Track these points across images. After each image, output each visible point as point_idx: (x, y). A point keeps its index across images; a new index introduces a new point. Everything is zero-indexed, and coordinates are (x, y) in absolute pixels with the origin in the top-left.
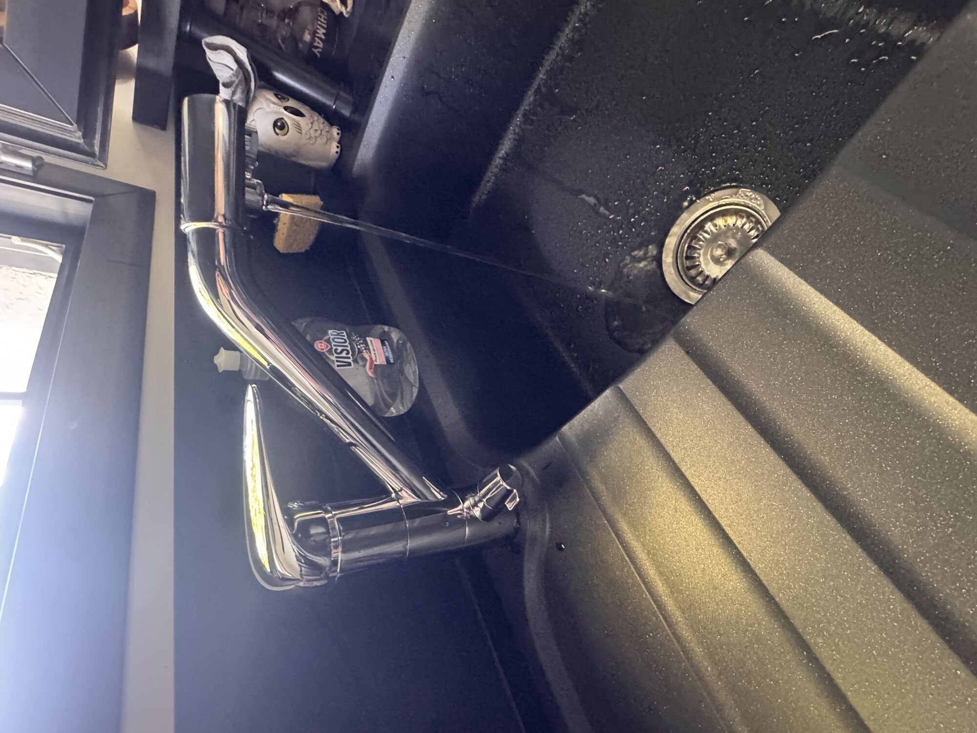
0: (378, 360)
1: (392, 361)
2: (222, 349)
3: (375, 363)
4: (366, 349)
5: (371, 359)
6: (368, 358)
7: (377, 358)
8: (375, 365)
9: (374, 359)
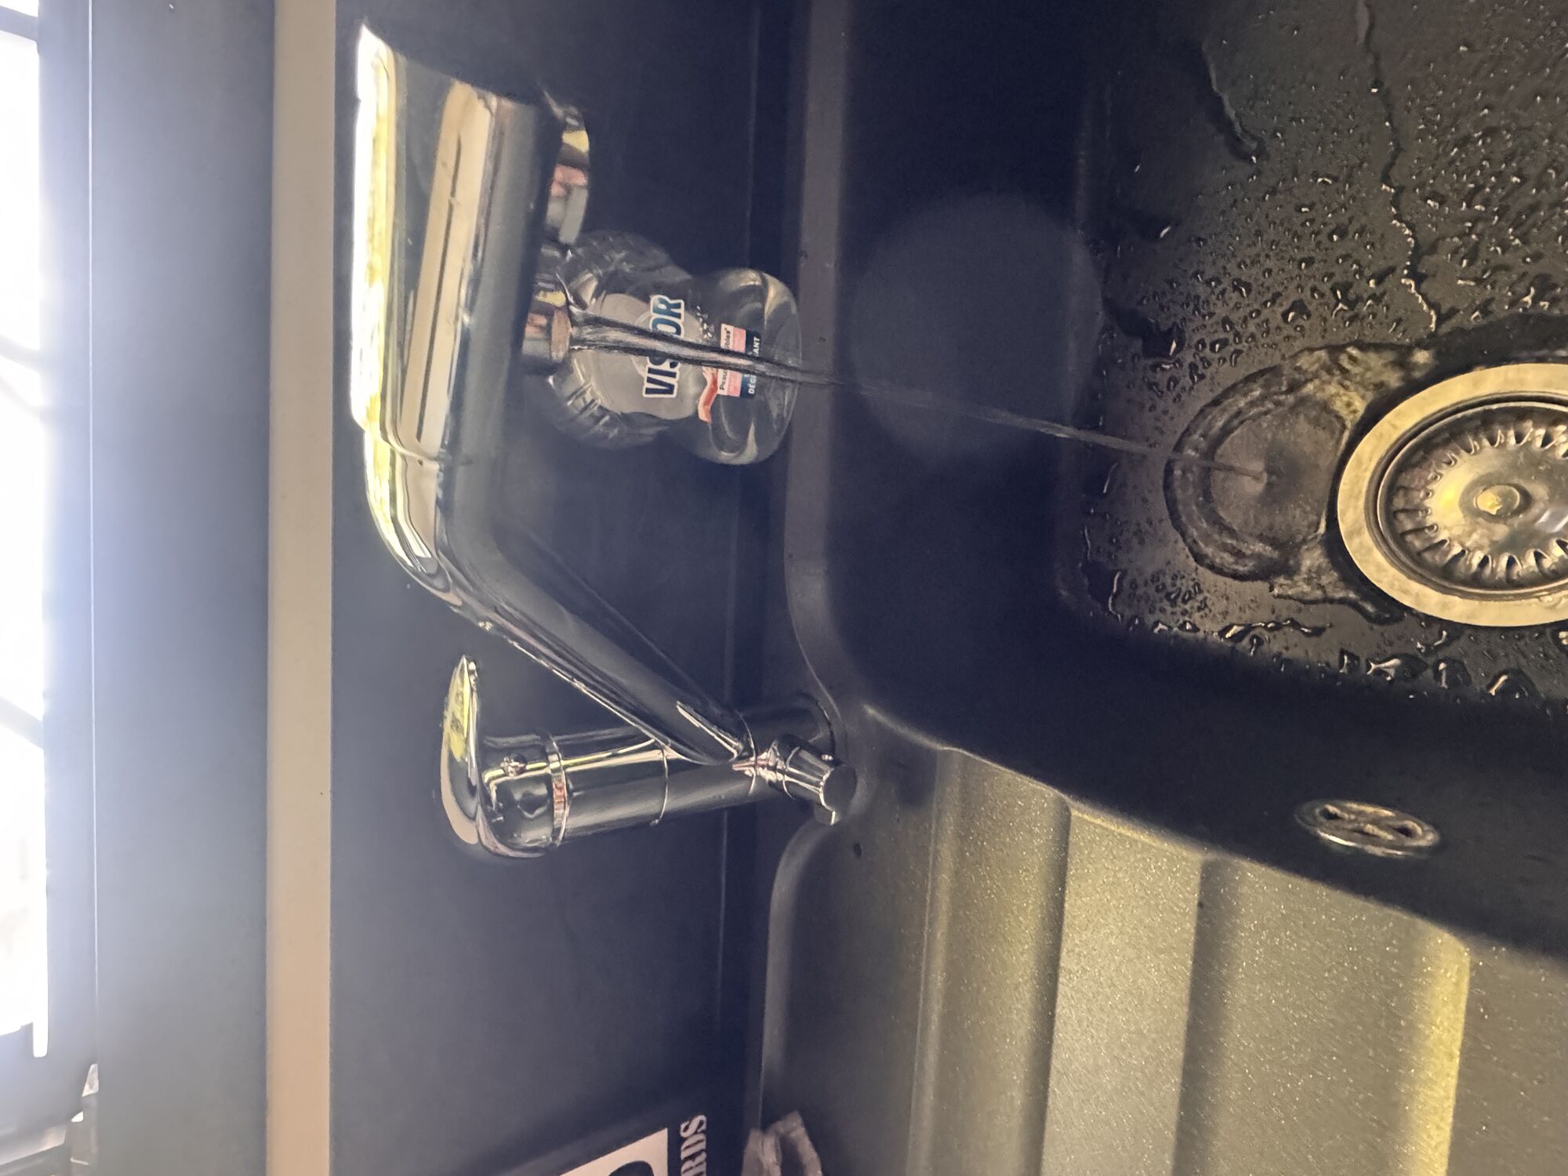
0: (726, 387)
1: (751, 391)
3: (720, 392)
5: (715, 382)
6: (709, 379)
7: (727, 382)
8: (718, 395)
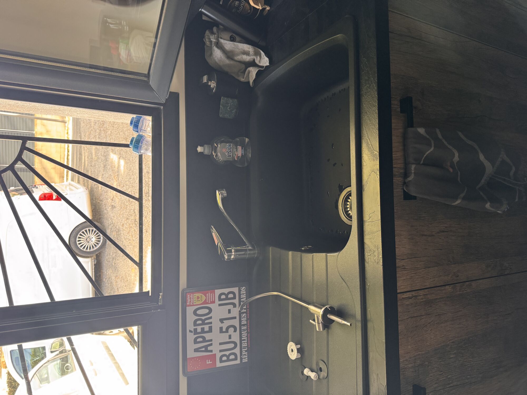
1: (243, 155)
2: (199, 146)
4: (236, 151)
6: (236, 154)
9: (238, 154)
